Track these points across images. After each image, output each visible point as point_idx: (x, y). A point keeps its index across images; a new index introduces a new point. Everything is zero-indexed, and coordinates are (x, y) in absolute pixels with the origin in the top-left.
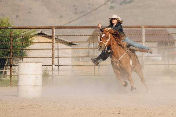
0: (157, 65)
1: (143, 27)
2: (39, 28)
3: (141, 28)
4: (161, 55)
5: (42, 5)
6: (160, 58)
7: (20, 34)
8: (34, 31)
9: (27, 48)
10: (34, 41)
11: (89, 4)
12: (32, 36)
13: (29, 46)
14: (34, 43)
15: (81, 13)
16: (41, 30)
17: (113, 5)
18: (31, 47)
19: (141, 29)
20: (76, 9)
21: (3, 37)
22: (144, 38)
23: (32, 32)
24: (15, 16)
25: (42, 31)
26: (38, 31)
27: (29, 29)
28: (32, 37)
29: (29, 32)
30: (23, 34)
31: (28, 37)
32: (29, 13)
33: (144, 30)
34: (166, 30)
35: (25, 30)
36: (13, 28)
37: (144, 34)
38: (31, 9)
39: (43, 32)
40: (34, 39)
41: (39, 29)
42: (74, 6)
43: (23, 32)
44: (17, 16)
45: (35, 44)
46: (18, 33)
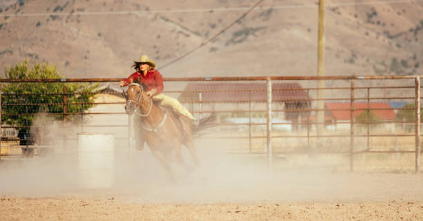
0: (286, 137)
1: (268, 79)
2: (104, 81)
3: (266, 80)
4: (290, 122)
5: (105, 46)
6: (289, 127)
7: (75, 90)
8: (97, 87)
9: (86, 112)
10: (96, 101)
11: (178, 44)
12: (95, 94)
13: (89, 109)
14: (97, 104)
15: (165, 58)
16: (108, 83)
17: (215, 45)
18: (92, 110)
19: (265, 82)
20: (158, 52)
21: (49, 95)
22: (270, 95)
23: (94, 88)
24: (64, 63)
25: (109, 86)
26: (103, 85)
27: (89, 83)
28: (93, 94)
29: (89, 87)
30: (80, 90)
31: (88, 95)
32: (86, 58)
33: (270, 83)
34: (297, 84)
35: (83, 84)
36: (68, 81)
37: (270, 89)
38: (88, 52)
39: (111, 88)
40: (96, 98)
41: (104, 83)
42: (155, 47)
43: (79, 86)
44: (67, 63)
45: (99, 106)
46: (72, 89)
